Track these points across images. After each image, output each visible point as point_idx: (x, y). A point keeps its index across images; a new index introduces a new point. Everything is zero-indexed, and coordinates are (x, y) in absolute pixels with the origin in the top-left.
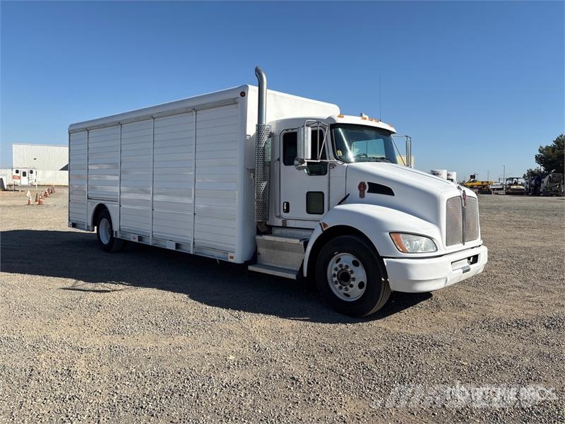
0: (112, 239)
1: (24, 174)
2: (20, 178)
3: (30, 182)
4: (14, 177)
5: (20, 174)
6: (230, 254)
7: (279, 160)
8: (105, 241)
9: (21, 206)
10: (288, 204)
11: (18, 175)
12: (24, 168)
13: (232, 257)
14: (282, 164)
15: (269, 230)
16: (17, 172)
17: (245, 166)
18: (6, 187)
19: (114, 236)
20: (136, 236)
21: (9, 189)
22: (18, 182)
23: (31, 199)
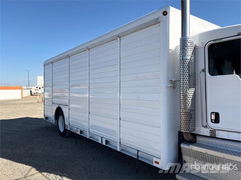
0: (65, 130)
1: (40, 88)
2: (38, 90)
3: (42, 92)
4: (36, 90)
5: (38, 88)
6: (155, 159)
7: (204, 70)
8: (62, 130)
9: (35, 103)
10: (217, 115)
11: (37, 89)
12: (40, 86)
13: (157, 163)
14: (208, 74)
15: (193, 139)
16: (37, 87)
17: (168, 78)
18: (33, 94)
19: (66, 128)
20: (79, 130)
21: (34, 95)
22: (37, 91)
23: (39, 100)
